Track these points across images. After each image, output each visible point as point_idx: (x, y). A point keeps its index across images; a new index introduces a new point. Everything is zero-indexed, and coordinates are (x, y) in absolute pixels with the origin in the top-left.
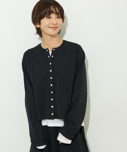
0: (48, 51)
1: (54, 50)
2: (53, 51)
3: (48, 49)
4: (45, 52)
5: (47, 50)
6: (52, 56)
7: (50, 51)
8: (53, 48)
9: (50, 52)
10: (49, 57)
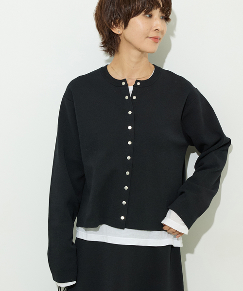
0: (127, 85)
1: (139, 84)
2: (135, 86)
3: (125, 80)
4: (119, 86)
5: (124, 83)
6: (134, 98)
7: (130, 86)
8: (137, 81)
9: (131, 89)
10: (127, 97)
